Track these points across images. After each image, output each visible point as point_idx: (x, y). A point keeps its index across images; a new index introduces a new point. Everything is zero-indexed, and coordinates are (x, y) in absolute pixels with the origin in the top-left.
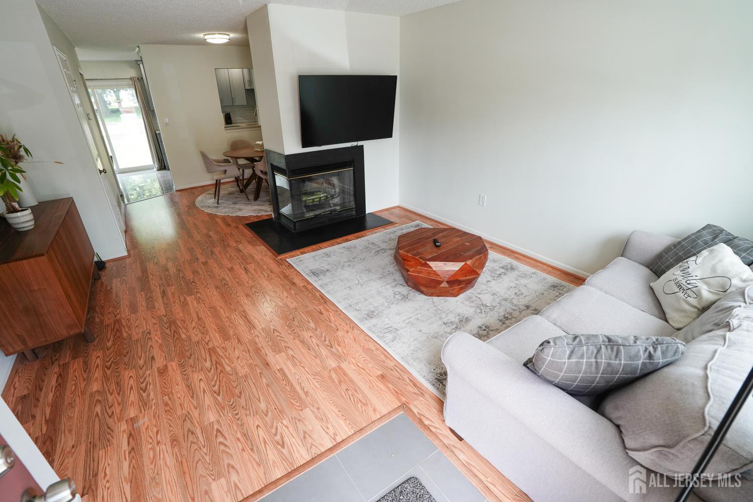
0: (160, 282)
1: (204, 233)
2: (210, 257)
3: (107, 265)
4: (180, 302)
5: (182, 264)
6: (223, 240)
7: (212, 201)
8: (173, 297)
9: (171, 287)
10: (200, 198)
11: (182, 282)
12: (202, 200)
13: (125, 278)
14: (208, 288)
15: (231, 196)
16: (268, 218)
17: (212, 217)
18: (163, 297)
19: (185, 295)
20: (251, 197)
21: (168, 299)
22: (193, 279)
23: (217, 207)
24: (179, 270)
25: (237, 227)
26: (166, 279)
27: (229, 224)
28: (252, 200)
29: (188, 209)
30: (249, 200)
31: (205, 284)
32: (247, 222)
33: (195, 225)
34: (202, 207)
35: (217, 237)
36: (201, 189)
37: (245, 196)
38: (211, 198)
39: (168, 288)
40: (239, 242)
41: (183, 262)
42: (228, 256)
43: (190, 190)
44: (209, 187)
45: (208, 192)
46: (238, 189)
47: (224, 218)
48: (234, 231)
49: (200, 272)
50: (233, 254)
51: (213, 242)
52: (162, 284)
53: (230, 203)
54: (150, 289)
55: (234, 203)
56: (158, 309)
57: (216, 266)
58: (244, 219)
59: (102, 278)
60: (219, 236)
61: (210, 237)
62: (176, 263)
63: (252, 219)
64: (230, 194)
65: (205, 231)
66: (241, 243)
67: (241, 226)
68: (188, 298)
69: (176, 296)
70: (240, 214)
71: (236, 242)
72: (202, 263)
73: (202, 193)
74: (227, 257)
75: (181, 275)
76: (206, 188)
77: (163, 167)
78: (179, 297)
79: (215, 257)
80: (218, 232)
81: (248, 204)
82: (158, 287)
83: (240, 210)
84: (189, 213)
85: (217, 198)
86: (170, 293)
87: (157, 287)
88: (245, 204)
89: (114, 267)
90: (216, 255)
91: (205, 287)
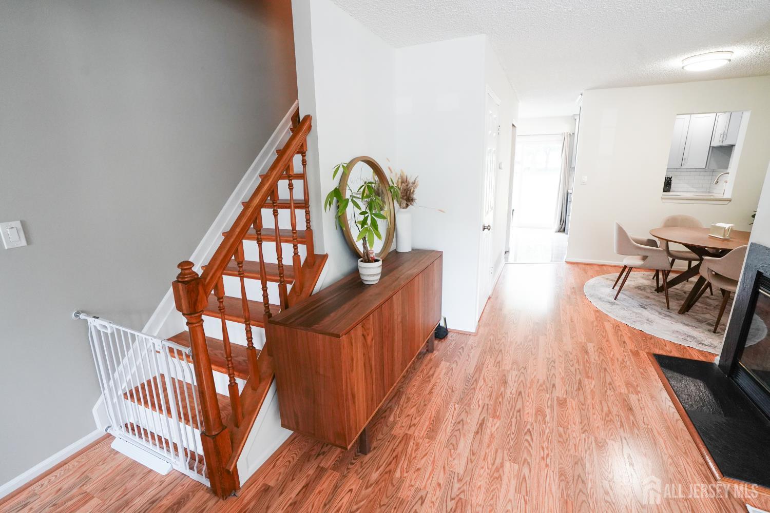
0: (487, 401)
1: (580, 341)
2: (575, 393)
3: (449, 335)
4: (493, 464)
5: (528, 384)
6: (605, 369)
7: (608, 291)
8: (488, 446)
9: (495, 420)
10: (592, 281)
11: (514, 420)
12: (593, 286)
13: (454, 366)
14: (547, 465)
15: (640, 292)
16: (702, 358)
17: (600, 316)
18: (477, 433)
19: (506, 455)
20: (675, 305)
21: (481, 442)
22: (532, 425)
23: (613, 304)
24: (520, 393)
25: (636, 354)
26: (497, 398)
27: (624, 342)
28: (674, 310)
29: (572, 293)
30: (669, 308)
31: (546, 452)
32: (658, 352)
33: (572, 322)
34: (591, 296)
35: (597, 358)
36: (597, 268)
37: (665, 301)
38: (608, 286)
39: (491, 420)
40: (632, 386)
41: (532, 381)
42: (605, 409)
43: (583, 266)
44: (610, 269)
45: (606, 276)
46: (655, 284)
47: (617, 327)
48: (630, 359)
49: (548, 418)
50: (614, 410)
51: (588, 365)
52: (488, 405)
53: (635, 303)
54: (469, 405)
55: (641, 306)
56: (459, 454)
57: (577, 420)
58: (652, 341)
59: (435, 352)
60: (602, 357)
61: (587, 352)
62: (522, 378)
63: (667, 348)
64: (639, 288)
65: (582, 339)
66: (637, 393)
67: (643, 355)
68: (507, 464)
69: (494, 446)
70: (647, 329)
71: (628, 384)
72: (558, 398)
73: (598, 273)
74: (602, 411)
75: (519, 406)
76: (605, 268)
77: (562, 229)
78: (497, 451)
79: (582, 399)
80: (601, 349)
81: (666, 316)
82: (480, 409)
83: (649, 321)
84: (570, 298)
85: (617, 288)
86: (488, 431)
87: (479, 406)
88: (660, 313)
89: (454, 342)
90: (584, 396)
91: (543, 458)
